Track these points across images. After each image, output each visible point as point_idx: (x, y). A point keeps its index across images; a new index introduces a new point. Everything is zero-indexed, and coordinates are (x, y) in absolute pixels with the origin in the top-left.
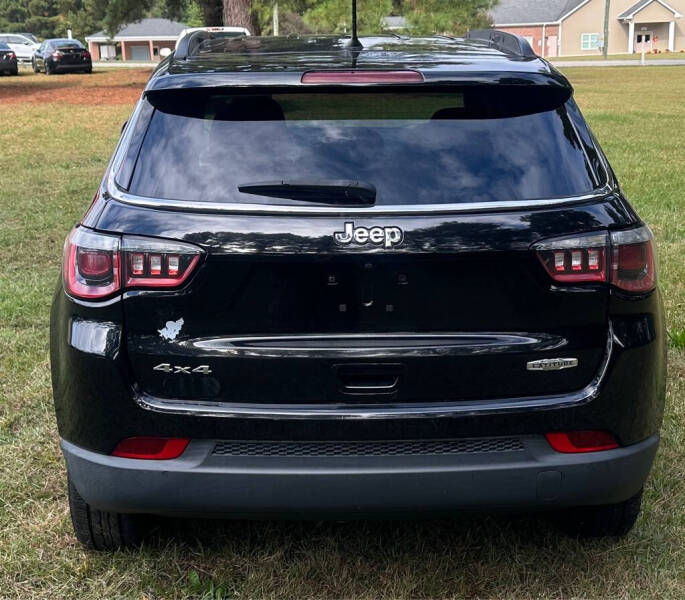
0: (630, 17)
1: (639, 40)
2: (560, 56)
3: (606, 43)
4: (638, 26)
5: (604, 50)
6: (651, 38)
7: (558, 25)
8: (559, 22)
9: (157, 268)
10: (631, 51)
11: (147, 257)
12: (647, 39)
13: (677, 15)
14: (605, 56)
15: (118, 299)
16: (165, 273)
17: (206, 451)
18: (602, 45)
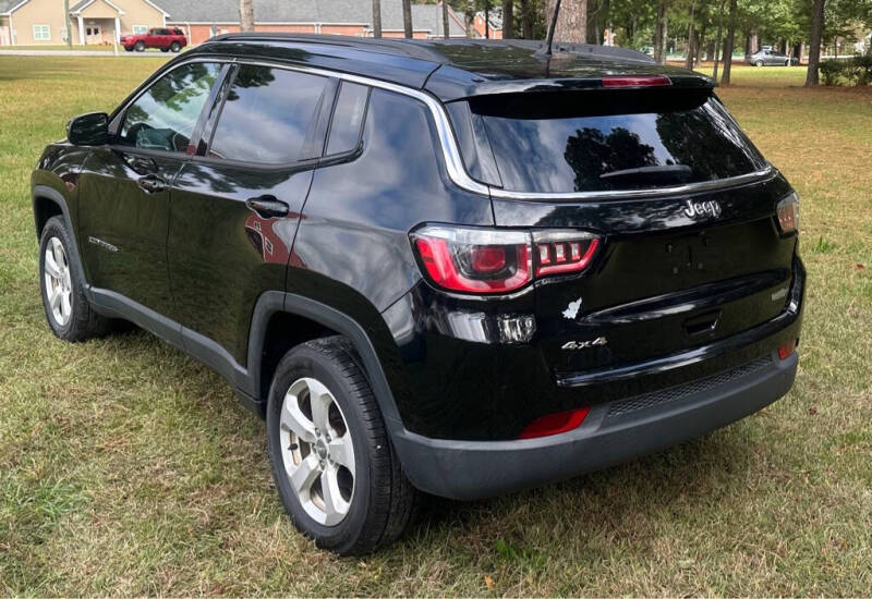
0: (78, 12)
1: (89, 32)
2: (14, 45)
3: (69, 34)
4: (86, 21)
5: (69, 40)
6: (100, 31)
7: (8, 17)
8: (9, 13)
9: (560, 255)
10: (83, 43)
11: (551, 246)
12: (96, 32)
13: (121, 12)
14: (71, 47)
15: (531, 288)
16: (569, 259)
17: (603, 415)
18: (66, 37)
